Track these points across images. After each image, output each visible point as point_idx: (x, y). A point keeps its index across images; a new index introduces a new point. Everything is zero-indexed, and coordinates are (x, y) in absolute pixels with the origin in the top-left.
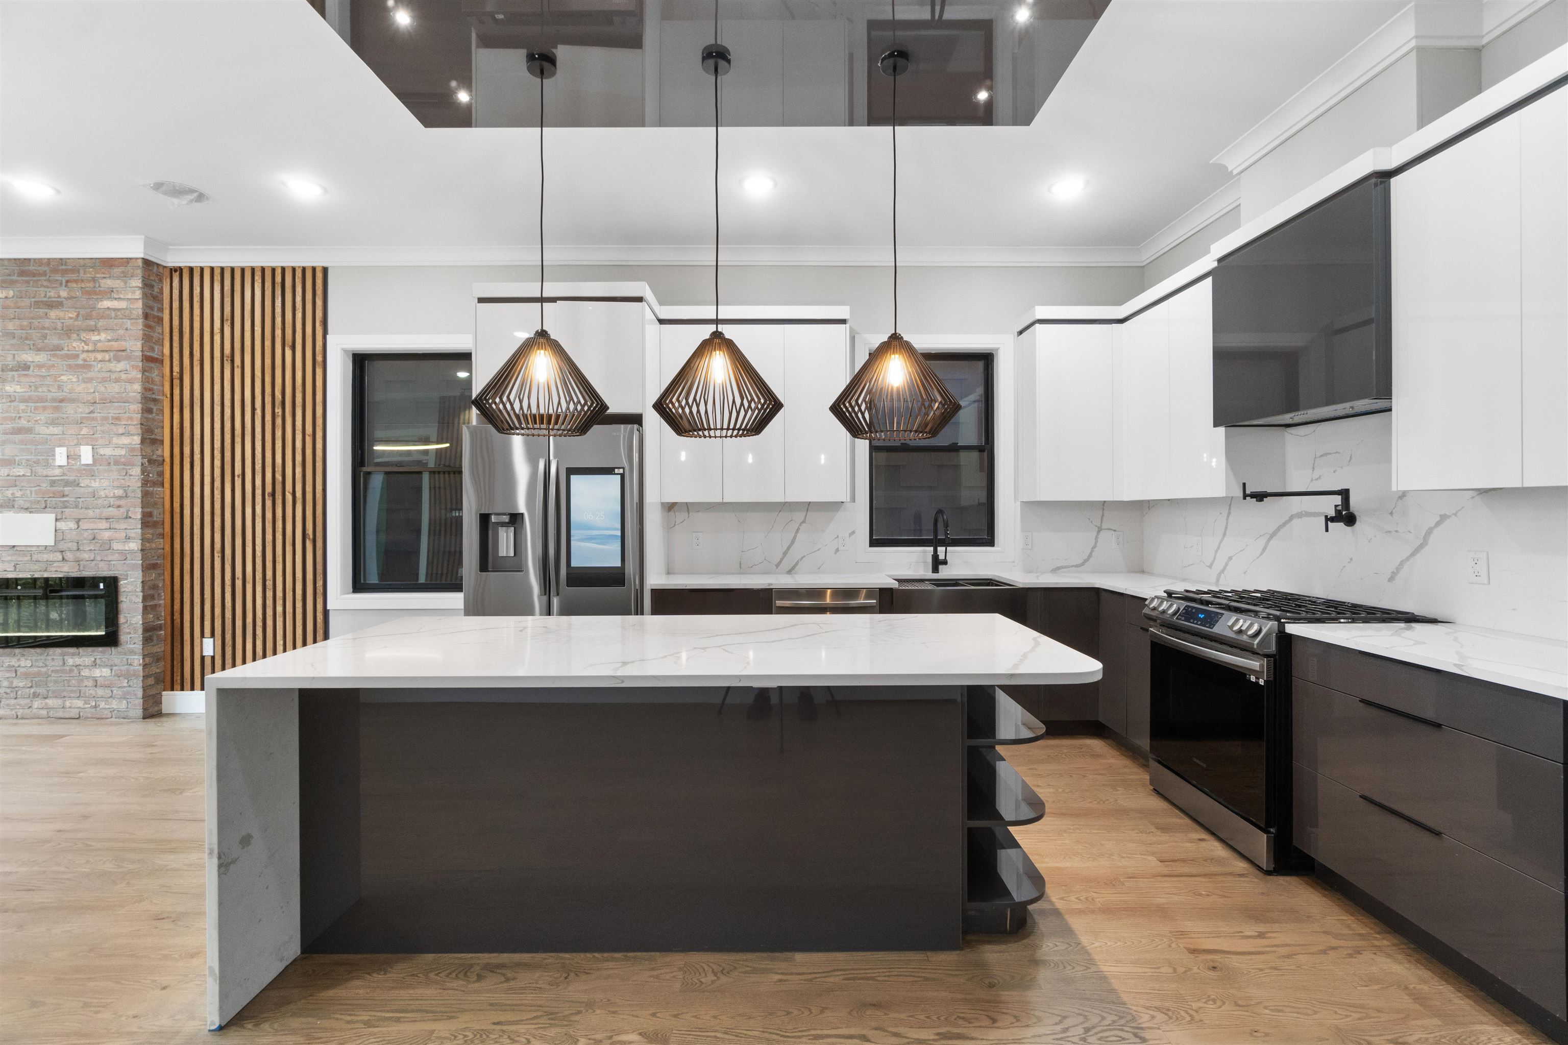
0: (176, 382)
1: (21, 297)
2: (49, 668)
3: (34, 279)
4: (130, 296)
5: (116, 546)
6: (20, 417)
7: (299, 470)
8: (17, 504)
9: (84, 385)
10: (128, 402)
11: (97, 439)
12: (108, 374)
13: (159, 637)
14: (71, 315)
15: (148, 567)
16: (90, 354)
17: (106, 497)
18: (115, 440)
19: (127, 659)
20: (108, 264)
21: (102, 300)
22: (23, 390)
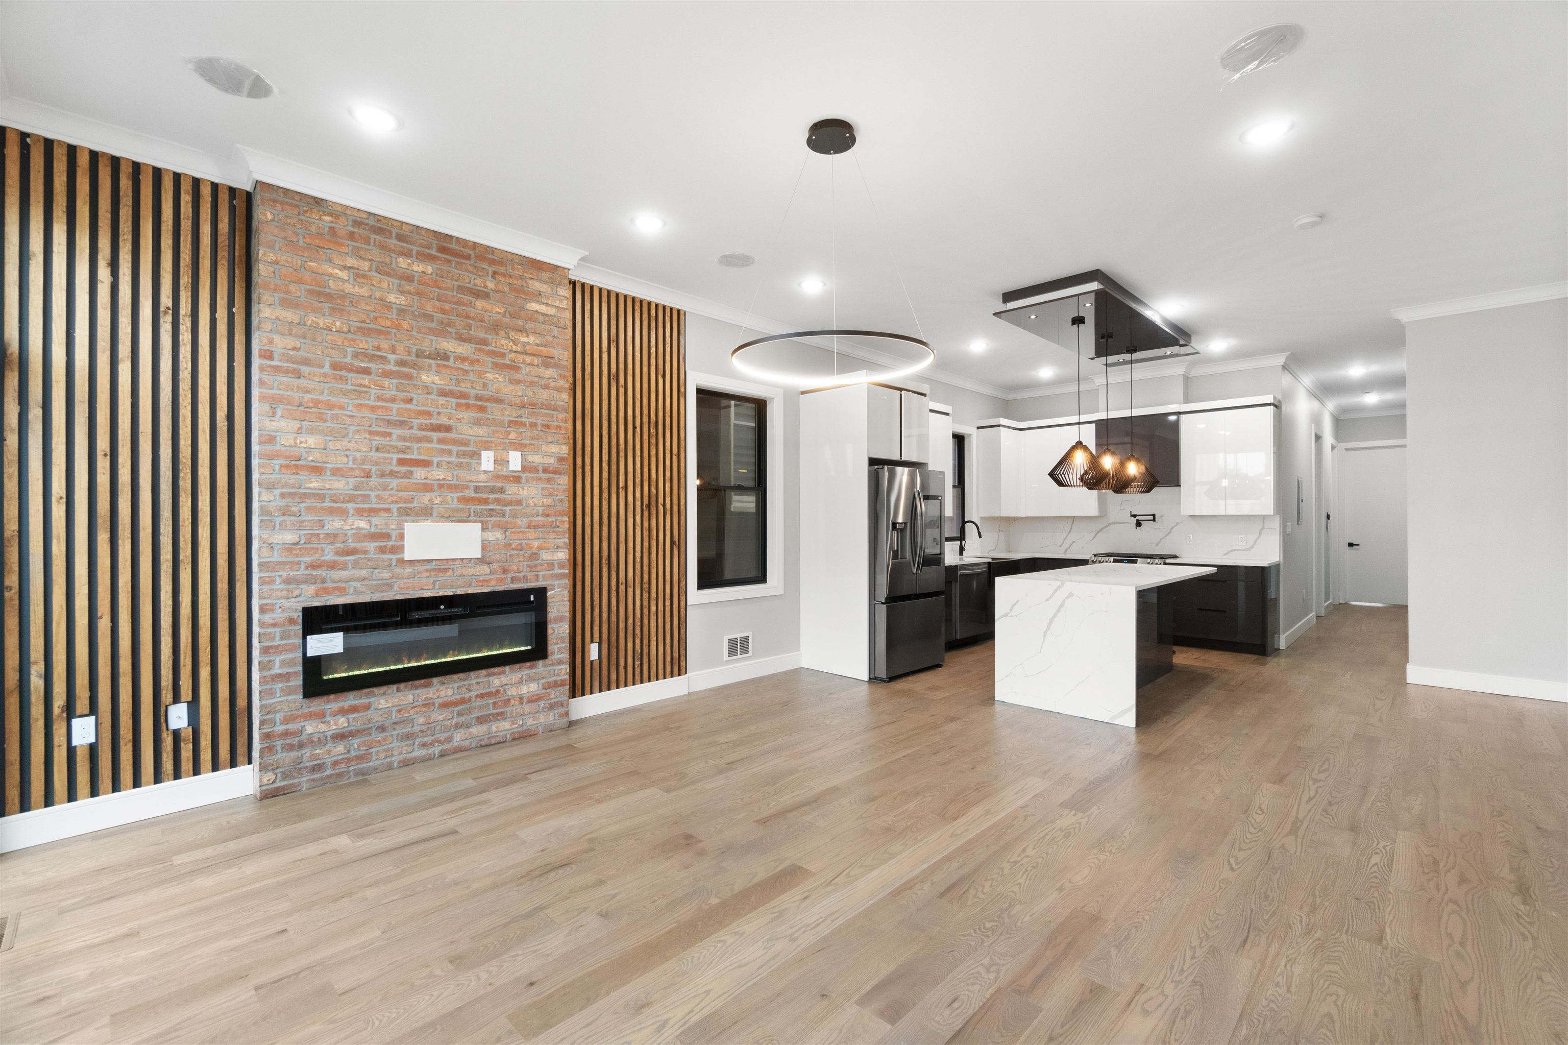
1: (442, 277)
2: (472, 693)
3: (457, 260)
4: (557, 305)
5: (544, 556)
6: (439, 413)
7: (668, 485)
8: (436, 511)
9: (512, 387)
10: (558, 411)
11: (525, 446)
12: (537, 379)
14: (499, 311)
16: (519, 356)
17: (535, 505)
18: (544, 448)
19: (554, 670)
20: (537, 265)
21: (527, 301)
22: (443, 383)
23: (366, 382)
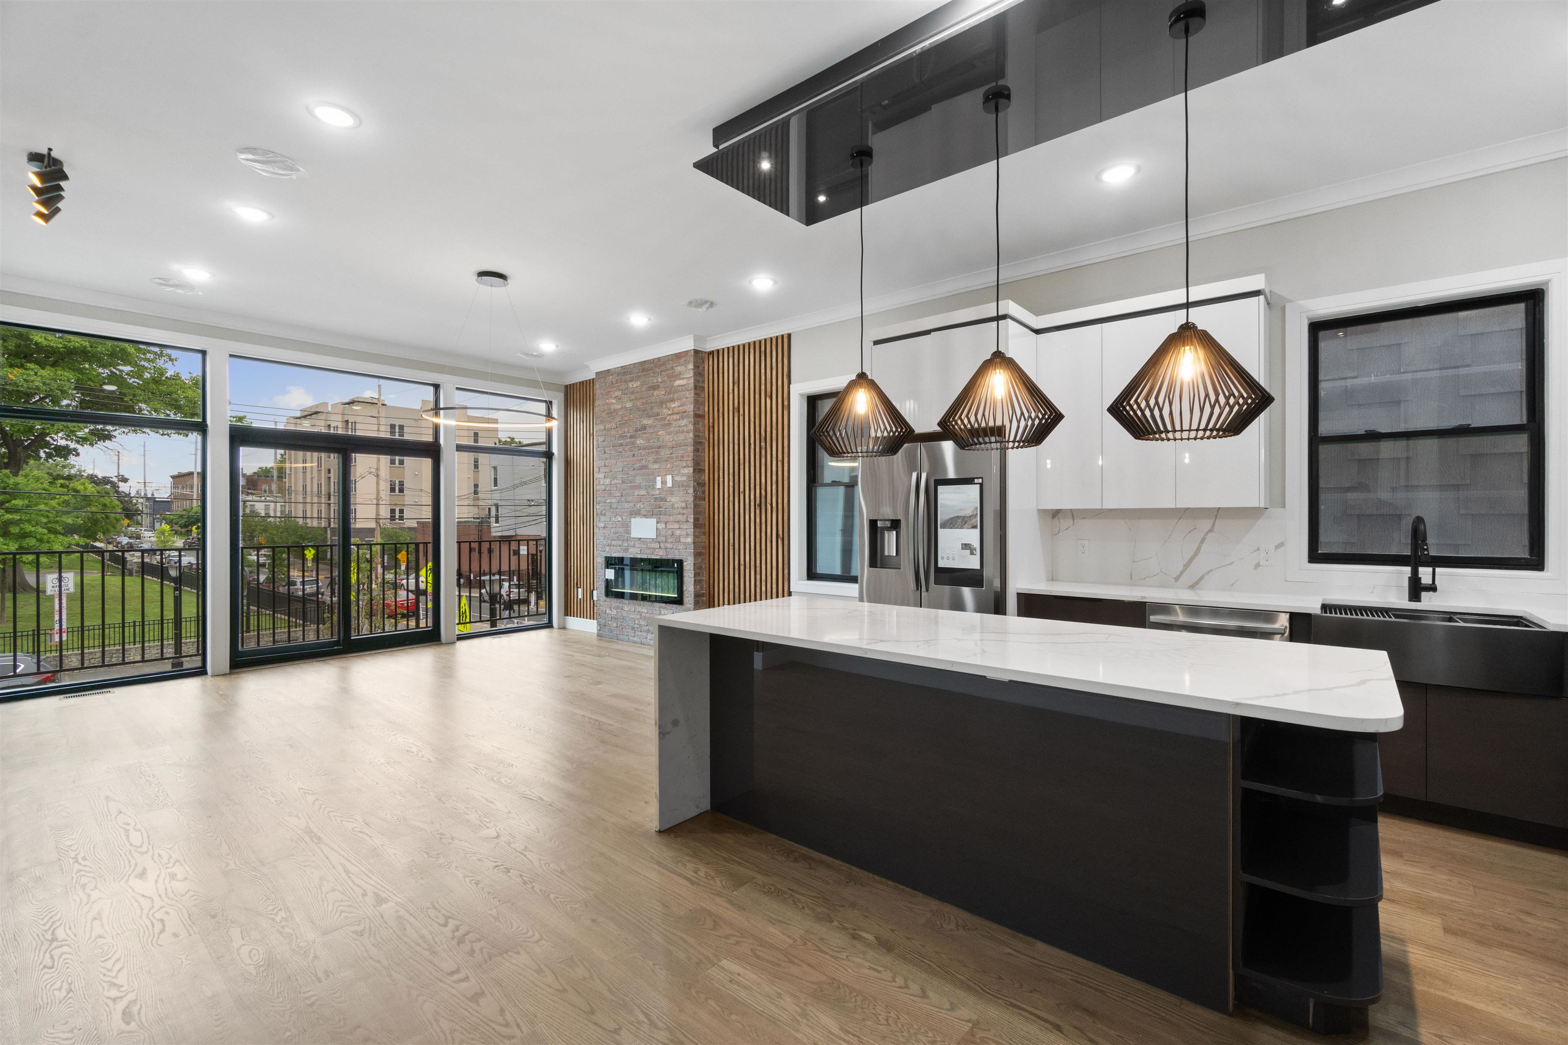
0: (711, 429)
1: (643, 385)
3: (648, 372)
4: (688, 376)
5: (682, 540)
6: (642, 459)
7: (774, 487)
8: (643, 512)
9: (668, 437)
10: (688, 446)
11: (674, 471)
12: (678, 429)
13: (702, 601)
14: (663, 393)
15: (697, 555)
16: (671, 417)
17: (678, 508)
18: (682, 471)
20: (678, 356)
21: (675, 381)
22: (644, 442)
23: (621, 450)
